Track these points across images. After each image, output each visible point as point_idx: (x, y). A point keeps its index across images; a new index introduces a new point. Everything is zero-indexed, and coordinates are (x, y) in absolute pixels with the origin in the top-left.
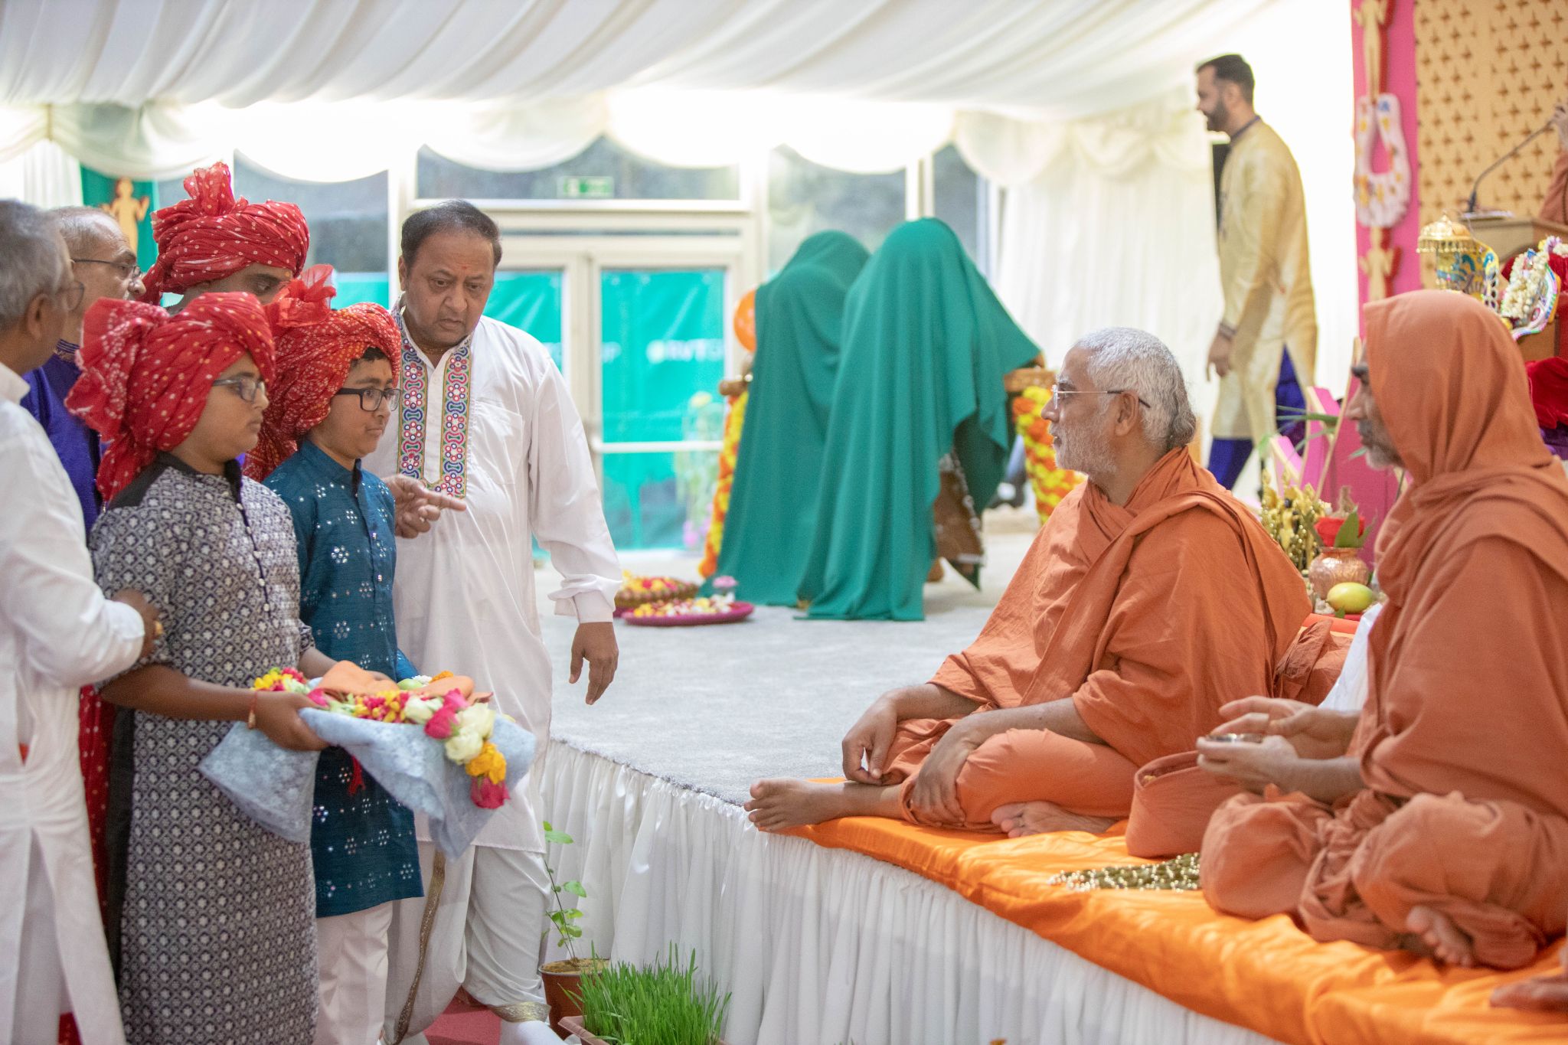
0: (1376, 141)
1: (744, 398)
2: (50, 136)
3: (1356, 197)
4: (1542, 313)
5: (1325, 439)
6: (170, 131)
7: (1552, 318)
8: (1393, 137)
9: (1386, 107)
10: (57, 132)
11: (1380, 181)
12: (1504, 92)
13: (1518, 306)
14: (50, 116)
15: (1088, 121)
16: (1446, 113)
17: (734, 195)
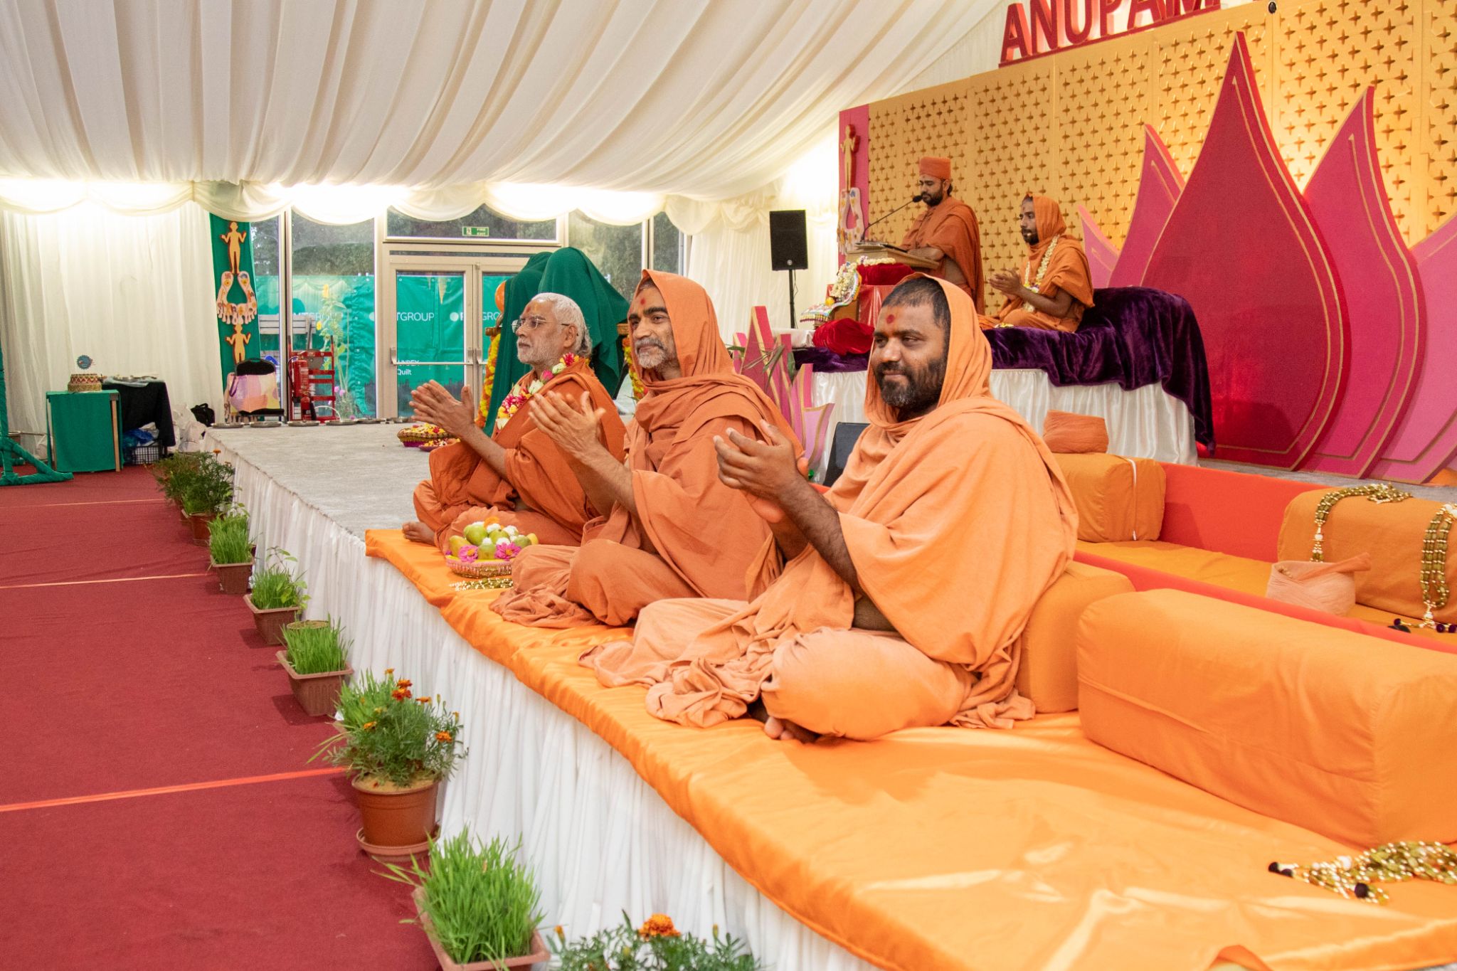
0: (849, 210)
1: (499, 337)
2: (194, 199)
3: (839, 240)
4: (850, 295)
5: (740, 360)
6: (258, 198)
7: (855, 298)
8: (856, 209)
9: (853, 194)
10: (197, 196)
11: (850, 232)
12: (908, 186)
13: (839, 291)
14: (193, 187)
15: (728, 201)
16: (882, 197)
17: (553, 237)
